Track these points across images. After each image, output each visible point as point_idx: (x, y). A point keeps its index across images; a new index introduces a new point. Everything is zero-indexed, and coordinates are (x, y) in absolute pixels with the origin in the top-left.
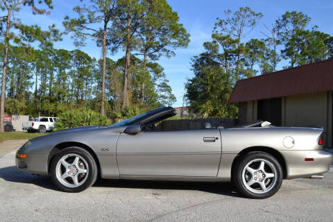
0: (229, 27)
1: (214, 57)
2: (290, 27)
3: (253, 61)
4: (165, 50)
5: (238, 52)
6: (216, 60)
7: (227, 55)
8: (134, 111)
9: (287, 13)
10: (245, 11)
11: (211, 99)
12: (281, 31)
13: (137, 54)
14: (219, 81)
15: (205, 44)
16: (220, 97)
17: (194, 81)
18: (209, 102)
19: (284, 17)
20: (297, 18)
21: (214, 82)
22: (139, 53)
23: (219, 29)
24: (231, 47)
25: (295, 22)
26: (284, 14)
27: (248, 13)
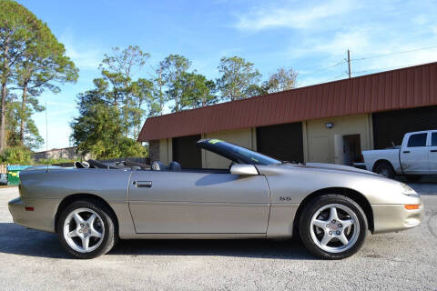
0: (116, 64)
1: (103, 95)
2: (173, 69)
3: (141, 101)
4: (48, 85)
5: (128, 91)
6: (104, 98)
7: (116, 93)
8: (17, 155)
9: (171, 56)
10: (134, 49)
11: (103, 139)
12: (164, 72)
13: (14, 89)
14: (111, 119)
15: (95, 81)
16: (113, 137)
17: (81, 120)
18: (100, 142)
19: (168, 60)
20: (180, 61)
21: (106, 121)
22: (16, 86)
23: (106, 66)
24: (122, 85)
25: (178, 65)
26: (168, 56)
27: (137, 52)
